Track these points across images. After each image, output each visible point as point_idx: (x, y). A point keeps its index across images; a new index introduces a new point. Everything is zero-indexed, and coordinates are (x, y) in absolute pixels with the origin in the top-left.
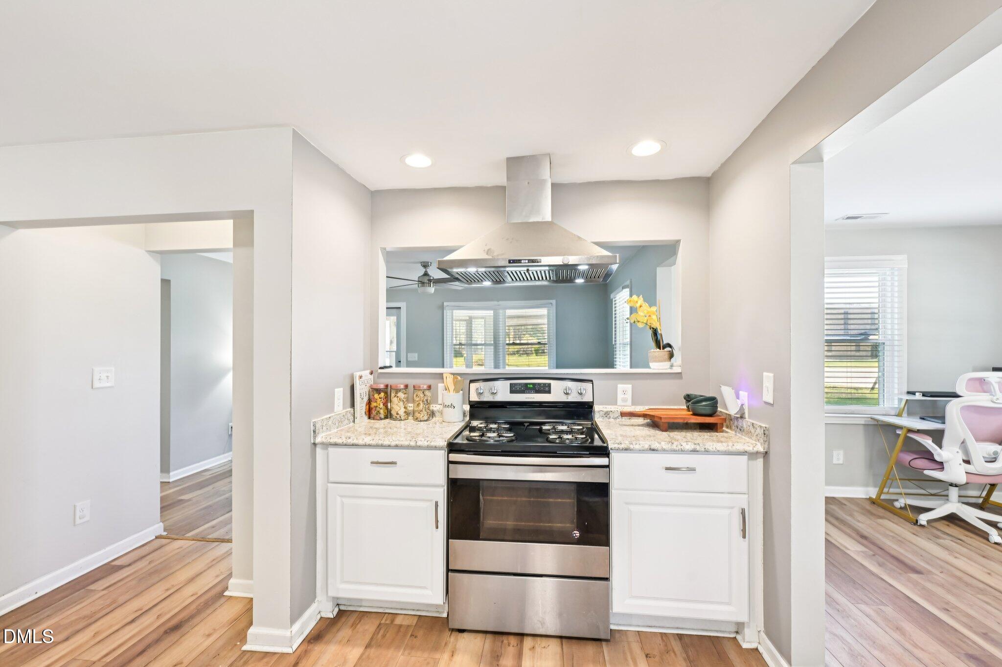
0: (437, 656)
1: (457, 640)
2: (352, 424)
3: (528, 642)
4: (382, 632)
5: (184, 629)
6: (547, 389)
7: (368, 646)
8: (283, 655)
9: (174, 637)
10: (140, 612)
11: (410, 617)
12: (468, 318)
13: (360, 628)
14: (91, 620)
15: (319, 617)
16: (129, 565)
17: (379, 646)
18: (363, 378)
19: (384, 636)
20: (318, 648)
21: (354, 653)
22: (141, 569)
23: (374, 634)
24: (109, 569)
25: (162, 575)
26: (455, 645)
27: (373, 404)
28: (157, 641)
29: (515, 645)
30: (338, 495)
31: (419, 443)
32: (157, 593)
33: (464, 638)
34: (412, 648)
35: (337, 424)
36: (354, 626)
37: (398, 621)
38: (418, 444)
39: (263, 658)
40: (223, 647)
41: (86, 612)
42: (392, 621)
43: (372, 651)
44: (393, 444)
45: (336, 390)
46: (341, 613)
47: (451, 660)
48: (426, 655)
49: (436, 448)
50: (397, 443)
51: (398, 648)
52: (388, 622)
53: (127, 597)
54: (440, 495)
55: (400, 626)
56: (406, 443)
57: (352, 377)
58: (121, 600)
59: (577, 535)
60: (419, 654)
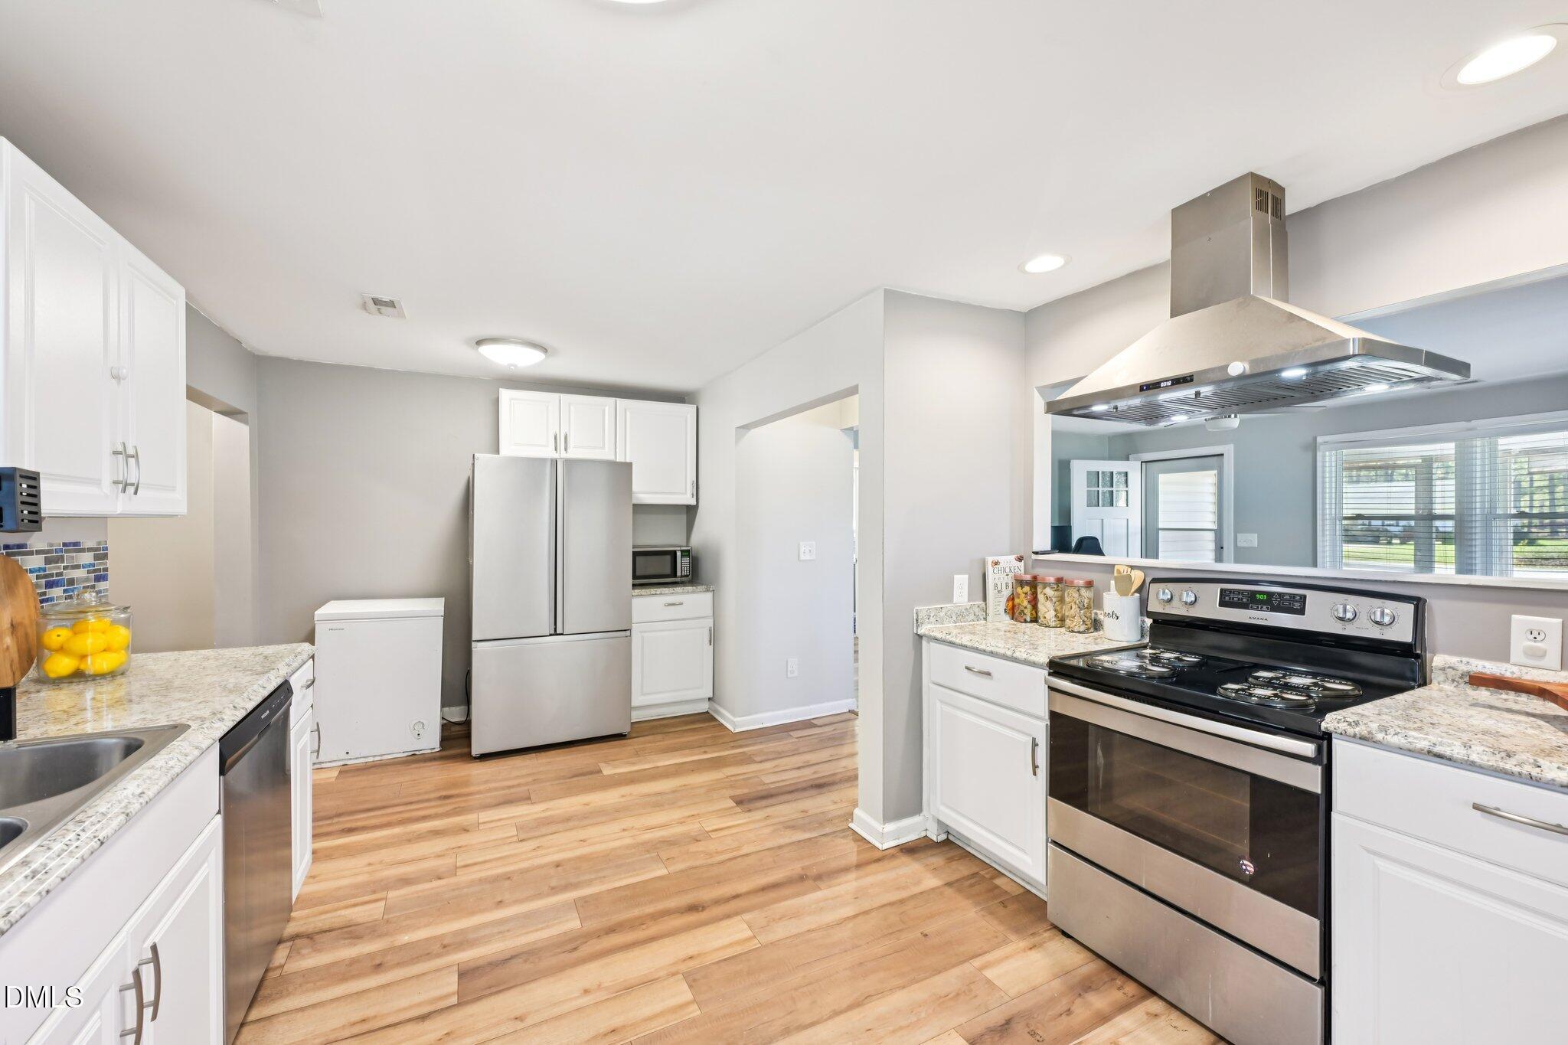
0: (1013, 937)
1: (1050, 939)
2: (983, 622)
3: (1154, 1005)
4: (973, 881)
5: (825, 790)
6: (1297, 605)
7: (949, 884)
8: (874, 847)
9: (813, 792)
10: (807, 764)
11: (1015, 885)
12: (1420, 461)
13: (955, 865)
14: (780, 755)
15: (923, 834)
16: (821, 726)
17: (960, 891)
18: (1001, 565)
19: (972, 886)
20: (905, 859)
21: (932, 882)
22: (826, 732)
23: (963, 878)
24: (808, 724)
25: (836, 743)
26: (1045, 942)
27: (1017, 601)
28: (804, 789)
29: (1130, 995)
30: (939, 700)
31: (1017, 655)
32: (824, 755)
33: (1063, 943)
34: (991, 914)
35: (954, 618)
36: (951, 860)
37: (998, 882)
38: (1015, 655)
39: (858, 841)
40: (839, 817)
41: (779, 749)
42: (993, 878)
43: (949, 891)
44: (989, 649)
45: (956, 577)
46: (947, 843)
47: (1025, 952)
48: (1001, 928)
49: (1034, 664)
50: (993, 649)
51: (977, 904)
52: (987, 876)
53: (806, 749)
54: (1041, 730)
55: (997, 887)
56: (1002, 651)
57: (984, 563)
58: (801, 750)
59: (1249, 868)
60: (995, 922)
